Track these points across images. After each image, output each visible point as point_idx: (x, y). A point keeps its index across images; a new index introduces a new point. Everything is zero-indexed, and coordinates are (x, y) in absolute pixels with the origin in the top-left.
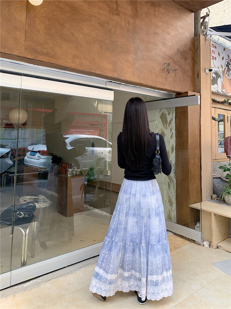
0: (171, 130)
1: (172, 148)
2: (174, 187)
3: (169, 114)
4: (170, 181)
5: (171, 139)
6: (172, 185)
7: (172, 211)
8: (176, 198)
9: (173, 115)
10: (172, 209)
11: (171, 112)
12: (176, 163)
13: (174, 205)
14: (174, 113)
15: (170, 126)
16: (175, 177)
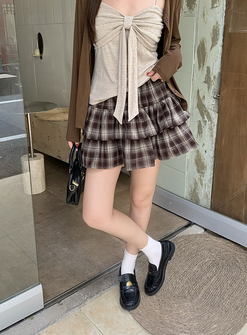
1: (215, 32)
2: (212, 132)
4: (203, 118)
5: (212, 8)
6: (208, 126)
7: (202, 184)
8: (215, 157)
10: (201, 181)
12: (221, 74)
13: (209, 173)
16: (216, 110)
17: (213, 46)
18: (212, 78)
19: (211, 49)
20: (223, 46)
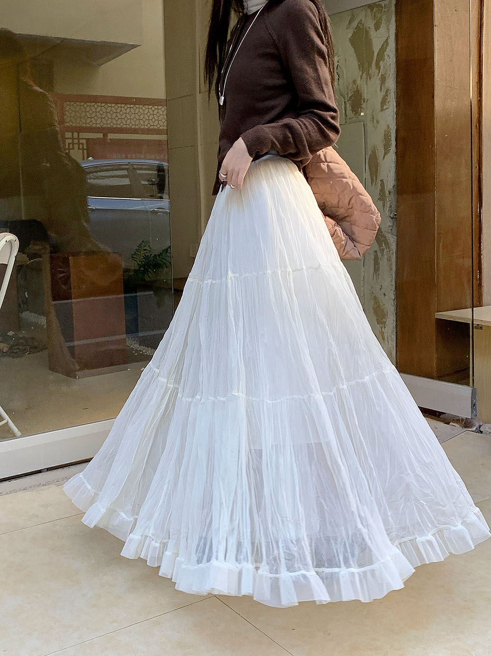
0: (383, 80)
1: (387, 136)
3: (377, 27)
5: (382, 110)
9: (388, 29)
10: (382, 334)
11: (384, 18)
14: (393, 19)
15: (382, 67)
16: (395, 233)
17: (385, 154)
18: (387, 192)
19: (384, 158)
20: (396, 153)
